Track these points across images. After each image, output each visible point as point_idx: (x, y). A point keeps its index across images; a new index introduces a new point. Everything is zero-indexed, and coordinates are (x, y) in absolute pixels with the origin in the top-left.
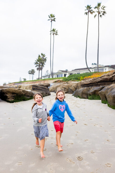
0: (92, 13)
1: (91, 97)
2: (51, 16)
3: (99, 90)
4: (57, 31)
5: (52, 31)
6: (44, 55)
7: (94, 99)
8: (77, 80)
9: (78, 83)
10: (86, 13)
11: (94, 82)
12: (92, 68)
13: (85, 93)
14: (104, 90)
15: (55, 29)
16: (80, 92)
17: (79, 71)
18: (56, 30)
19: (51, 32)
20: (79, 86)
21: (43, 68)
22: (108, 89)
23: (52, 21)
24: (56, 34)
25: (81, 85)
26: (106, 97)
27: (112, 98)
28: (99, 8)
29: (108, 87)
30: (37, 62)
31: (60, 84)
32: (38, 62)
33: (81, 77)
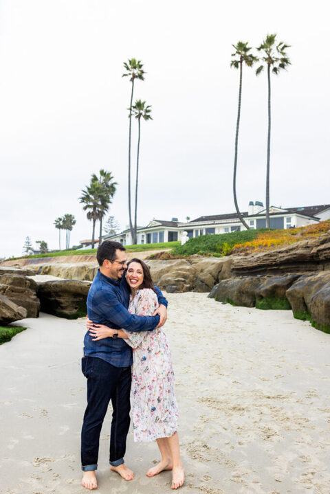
0: (250, 63)
1: (265, 303)
2: (130, 64)
3: (286, 284)
4: (148, 109)
5: (134, 107)
6: (109, 174)
7: (272, 309)
8: (215, 254)
9: (222, 263)
10: (236, 64)
11: (268, 262)
12: (249, 214)
13: (247, 292)
14: (301, 286)
15: (144, 103)
16: (233, 289)
17: (212, 222)
18: (146, 106)
19: (131, 109)
20: (224, 272)
21: (105, 212)
22: (311, 283)
23: (136, 80)
24: (147, 117)
25: (233, 269)
26: (305, 304)
27: (323, 306)
28: (270, 50)
29: (309, 278)
30: (88, 196)
31: (169, 265)
32: (91, 196)
33: (226, 244)
